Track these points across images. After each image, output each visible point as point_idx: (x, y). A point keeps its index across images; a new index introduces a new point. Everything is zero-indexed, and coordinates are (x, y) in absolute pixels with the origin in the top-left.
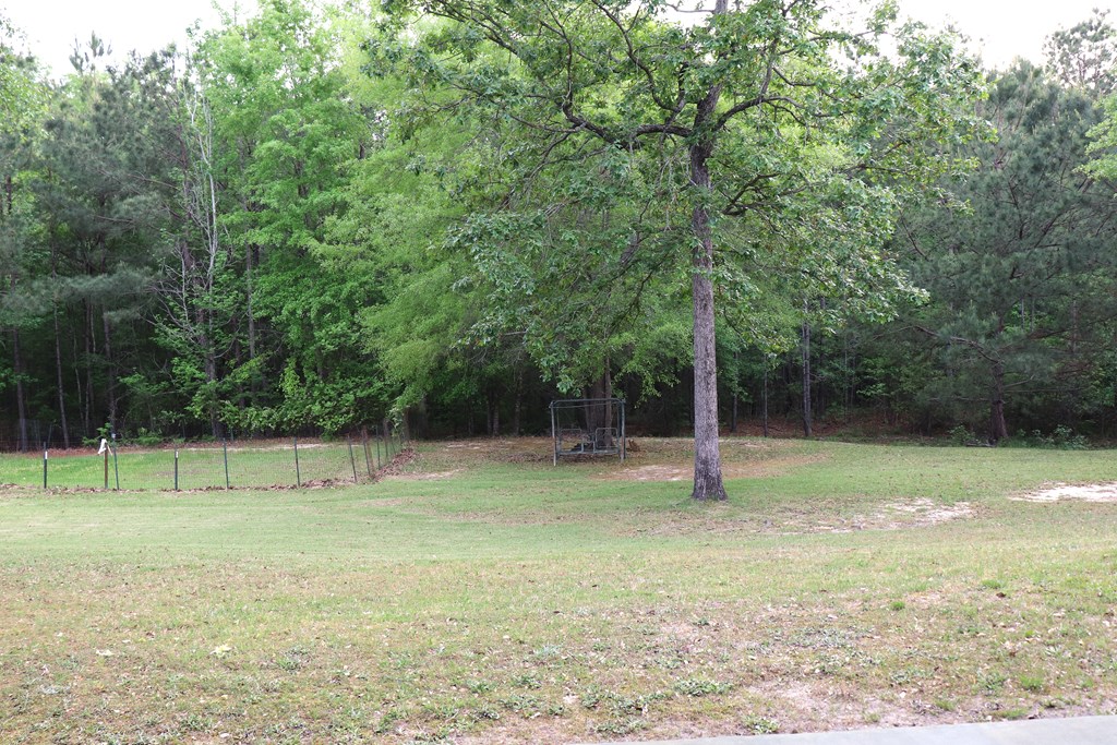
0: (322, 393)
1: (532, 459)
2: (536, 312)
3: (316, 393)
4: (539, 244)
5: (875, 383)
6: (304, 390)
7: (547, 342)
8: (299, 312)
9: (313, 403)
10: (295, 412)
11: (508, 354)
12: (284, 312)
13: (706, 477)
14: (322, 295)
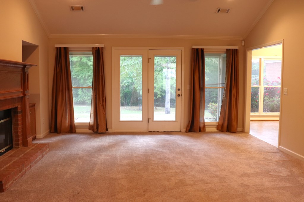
0: (87, 95)
1: (134, 110)
2: (137, 79)
3: (86, 95)
4: (138, 67)
5: (213, 98)
6: (83, 94)
7: (138, 85)
8: (83, 76)
9: (86, 97)
10: (81, 99)
11: (130, 87)
12: (80, 76)
13: (167, 111)
14: (88, 73)
